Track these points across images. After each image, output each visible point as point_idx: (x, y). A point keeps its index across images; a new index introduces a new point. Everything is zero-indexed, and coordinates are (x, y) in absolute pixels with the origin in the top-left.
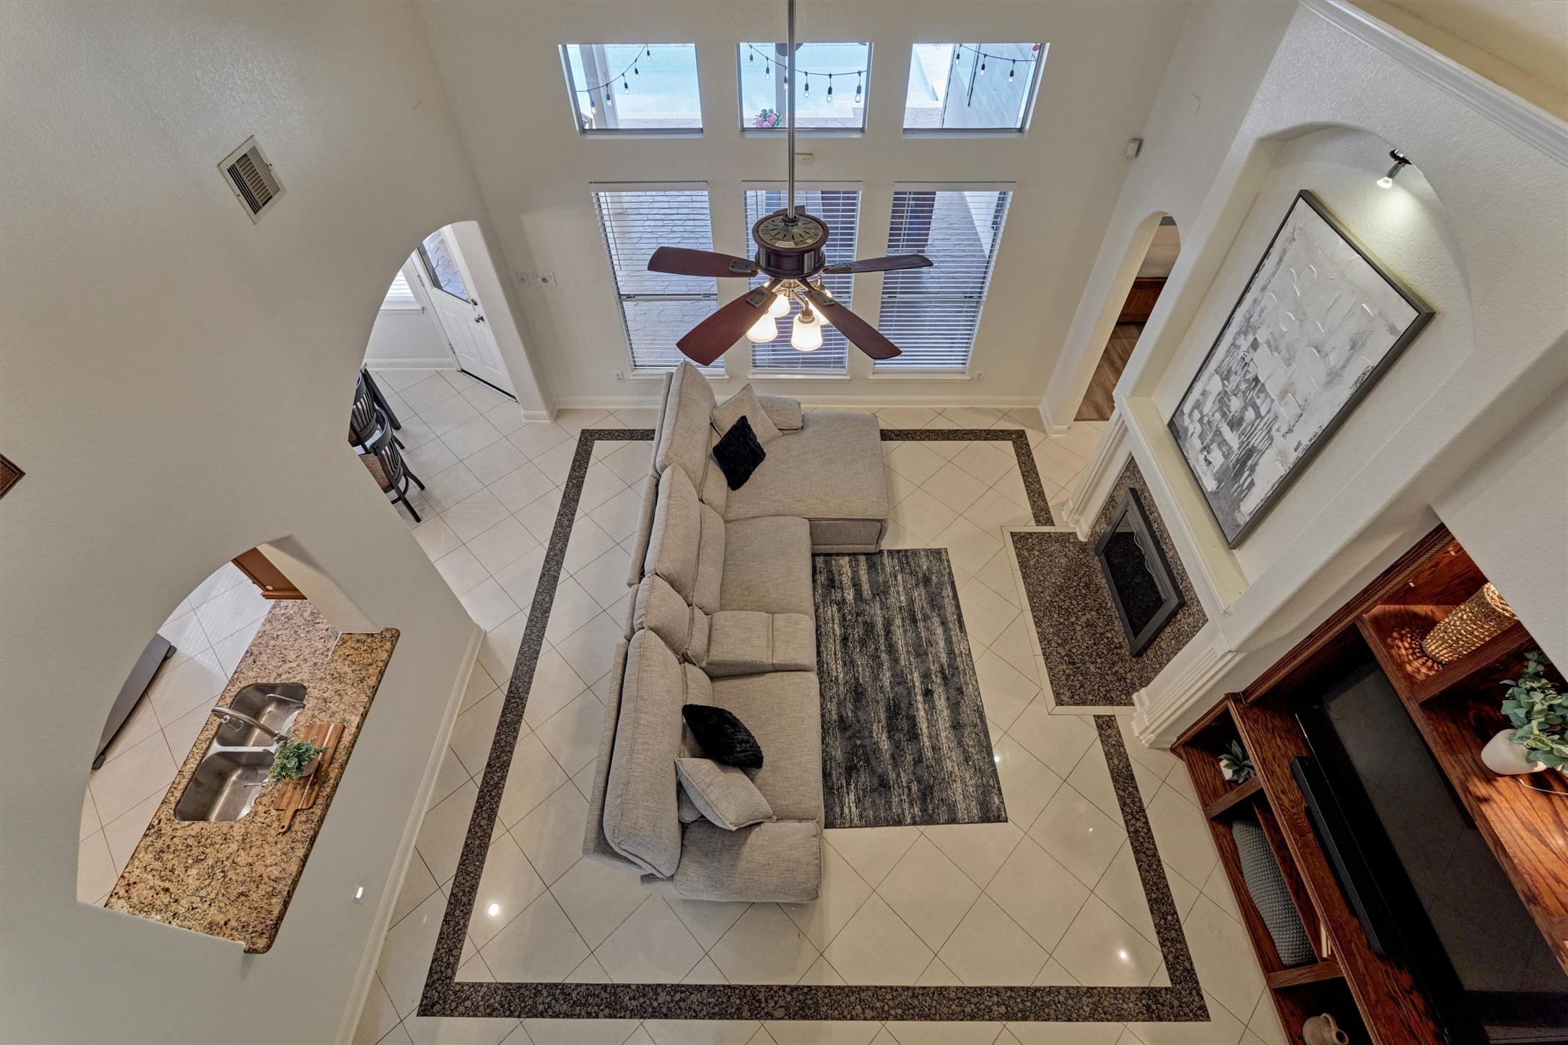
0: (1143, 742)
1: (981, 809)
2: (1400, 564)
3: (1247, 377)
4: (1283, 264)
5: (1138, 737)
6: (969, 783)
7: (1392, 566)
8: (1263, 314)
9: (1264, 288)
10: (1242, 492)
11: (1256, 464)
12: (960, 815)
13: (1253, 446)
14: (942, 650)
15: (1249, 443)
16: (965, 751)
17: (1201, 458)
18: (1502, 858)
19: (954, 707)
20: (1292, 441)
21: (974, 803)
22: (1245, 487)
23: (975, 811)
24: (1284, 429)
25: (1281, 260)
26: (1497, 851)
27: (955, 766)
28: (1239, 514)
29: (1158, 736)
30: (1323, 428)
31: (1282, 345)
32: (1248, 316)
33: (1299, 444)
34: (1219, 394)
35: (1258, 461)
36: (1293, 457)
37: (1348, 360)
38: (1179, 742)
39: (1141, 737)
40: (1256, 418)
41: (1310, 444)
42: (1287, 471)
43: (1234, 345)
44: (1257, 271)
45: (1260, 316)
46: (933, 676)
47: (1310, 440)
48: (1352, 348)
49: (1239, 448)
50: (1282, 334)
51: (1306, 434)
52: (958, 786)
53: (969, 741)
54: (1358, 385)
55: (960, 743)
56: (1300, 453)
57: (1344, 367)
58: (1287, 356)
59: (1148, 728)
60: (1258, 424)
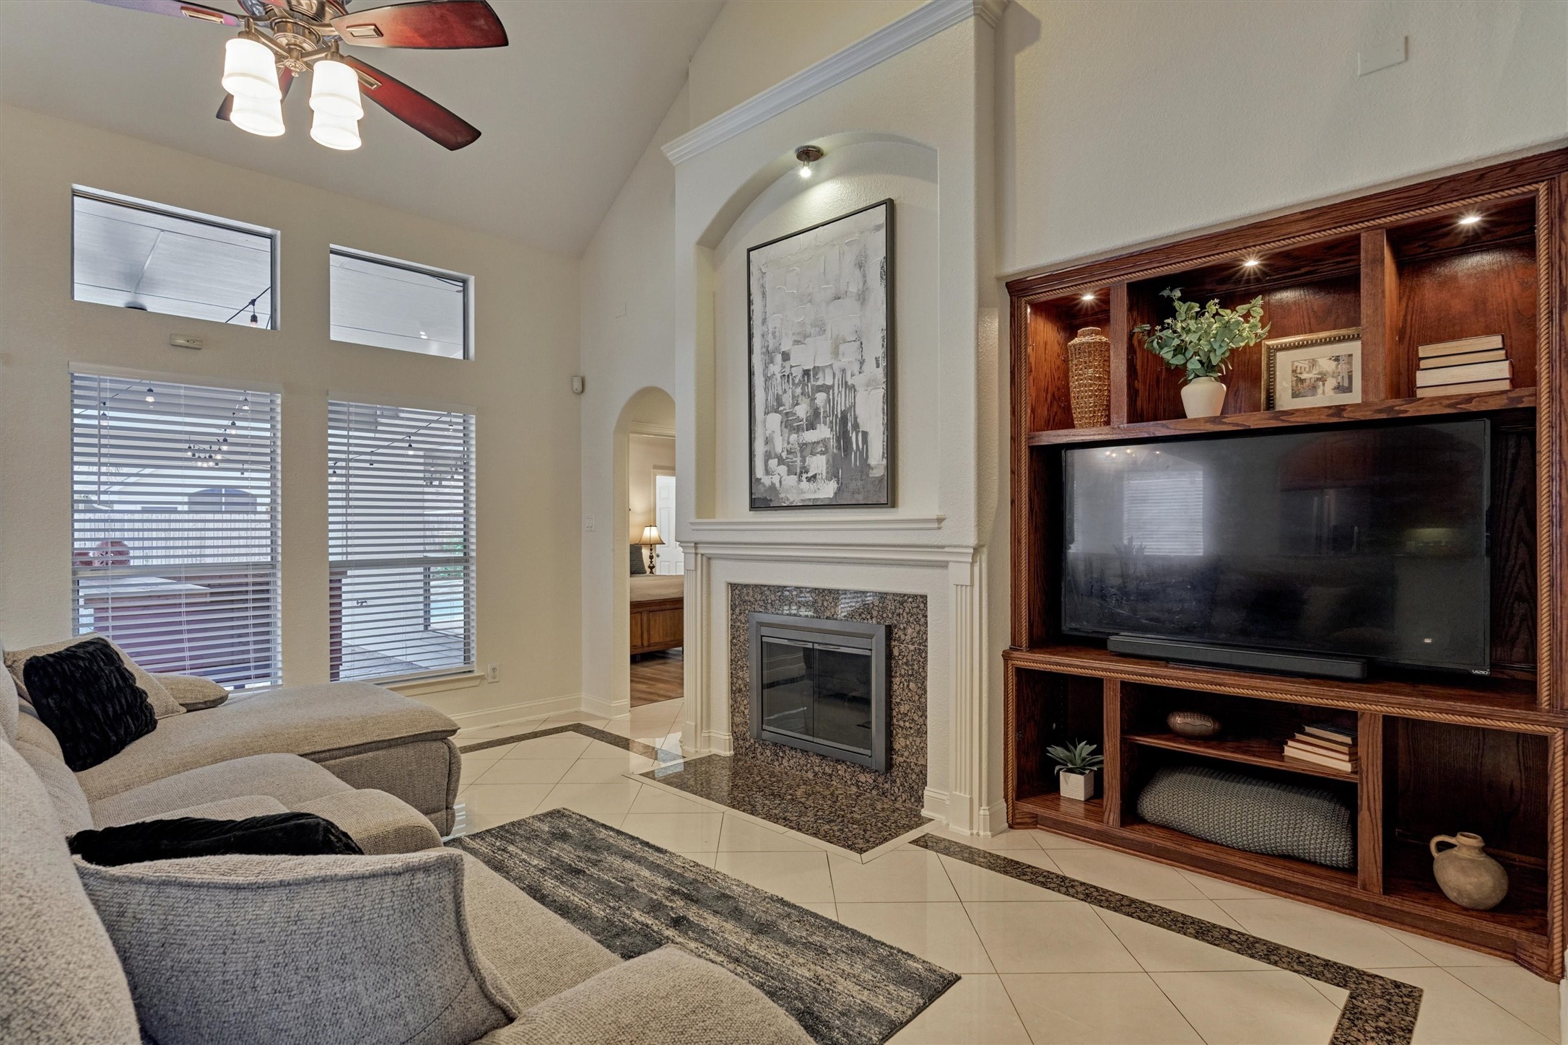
0: (982, 833)
1: (908, 986)
2: (1014, 366)
3: (797, 381)
4: (768, 294)
5: (972, 834)
6: (856, 972)
7: (1011, 372)
8: (777, 334)
9: (764, 321)
10: (861, 453)
11: (856, 418)
12: (892, 1012)
13: (842, 412)
14: (653, 878)
15: (837, 415)
16: (808, 945)
17: (805, 484)
18: (1292, 419)
19: (736, 914)
20: (870, 365)
21: (891, 988)
22: (861, 447)
23: (904, 994)
24: (856, 368)
25: (764, 294)
26: (1283, 421)
27: (813, 967)
28: (875, 471)
29: (989, 803)
30: (885, 327)
31: (809, 329)
32: (764, 350)
33: (877, 359)
34: (782, 422)
35: (855, 415)
36: (880, 374)
37: (864, 276)
38: (1010, 802)
39: (975, 832)
40: (828, 394)
41: (884, 349)
42: (885, 387)
43: (768, 379)
44: (750, 319)
45: (774, 337)
46: (668, 903)
47: (883, 346)
48: (860, 267)
49: (832, 430)
50: (802, 324)
51: (876, 348)
52: (843, 985)
53: (797, 932)
54: (884, 277)
55: (788, 942)
56: (883, 363)
57: (865, 282)
58: (818, 329)
59: (971, 800)
60: (833, 394)
